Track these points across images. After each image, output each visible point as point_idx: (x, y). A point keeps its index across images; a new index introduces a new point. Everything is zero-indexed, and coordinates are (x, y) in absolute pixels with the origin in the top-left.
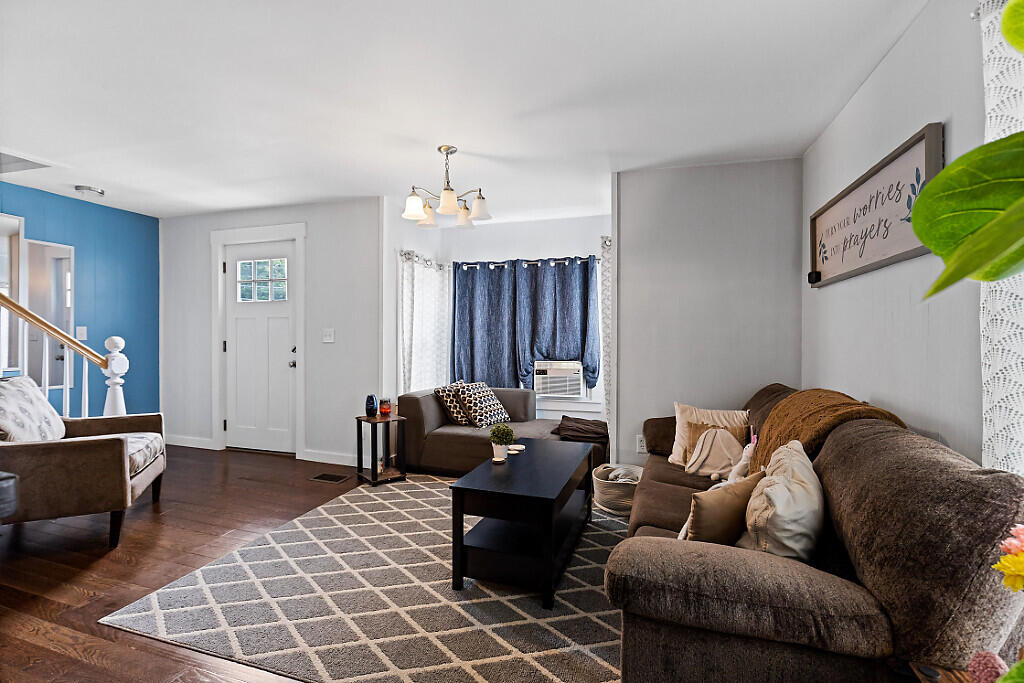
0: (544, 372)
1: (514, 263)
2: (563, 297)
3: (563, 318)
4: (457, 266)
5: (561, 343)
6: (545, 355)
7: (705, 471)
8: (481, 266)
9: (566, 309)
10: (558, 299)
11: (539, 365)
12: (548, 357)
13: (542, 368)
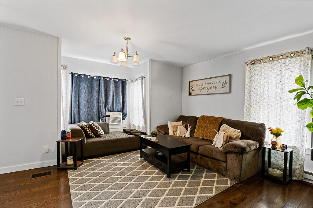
0: (109, 116)
1: (99, 78)
2: (116, 91)
3: (116, 98)
4: (73, 74)
5: (115, 106)
6: (109, 110)
7: (181, 135)
8: (84, 76)
9: (117, 95)
10: (114, 92)
11: (107, 114)
12: (110, 111)
13: (109, 115)
